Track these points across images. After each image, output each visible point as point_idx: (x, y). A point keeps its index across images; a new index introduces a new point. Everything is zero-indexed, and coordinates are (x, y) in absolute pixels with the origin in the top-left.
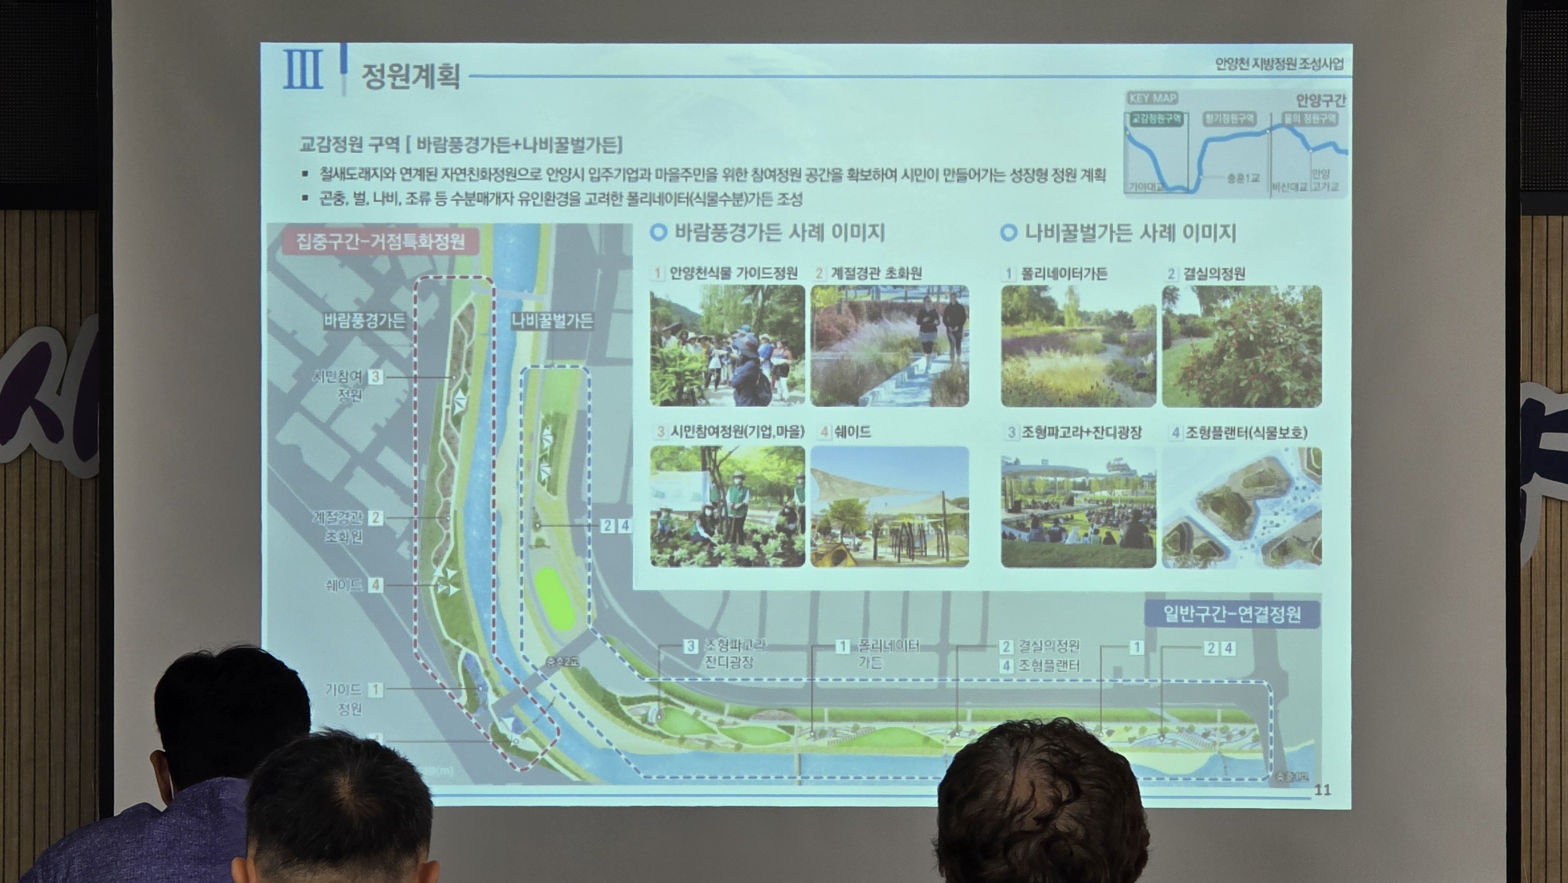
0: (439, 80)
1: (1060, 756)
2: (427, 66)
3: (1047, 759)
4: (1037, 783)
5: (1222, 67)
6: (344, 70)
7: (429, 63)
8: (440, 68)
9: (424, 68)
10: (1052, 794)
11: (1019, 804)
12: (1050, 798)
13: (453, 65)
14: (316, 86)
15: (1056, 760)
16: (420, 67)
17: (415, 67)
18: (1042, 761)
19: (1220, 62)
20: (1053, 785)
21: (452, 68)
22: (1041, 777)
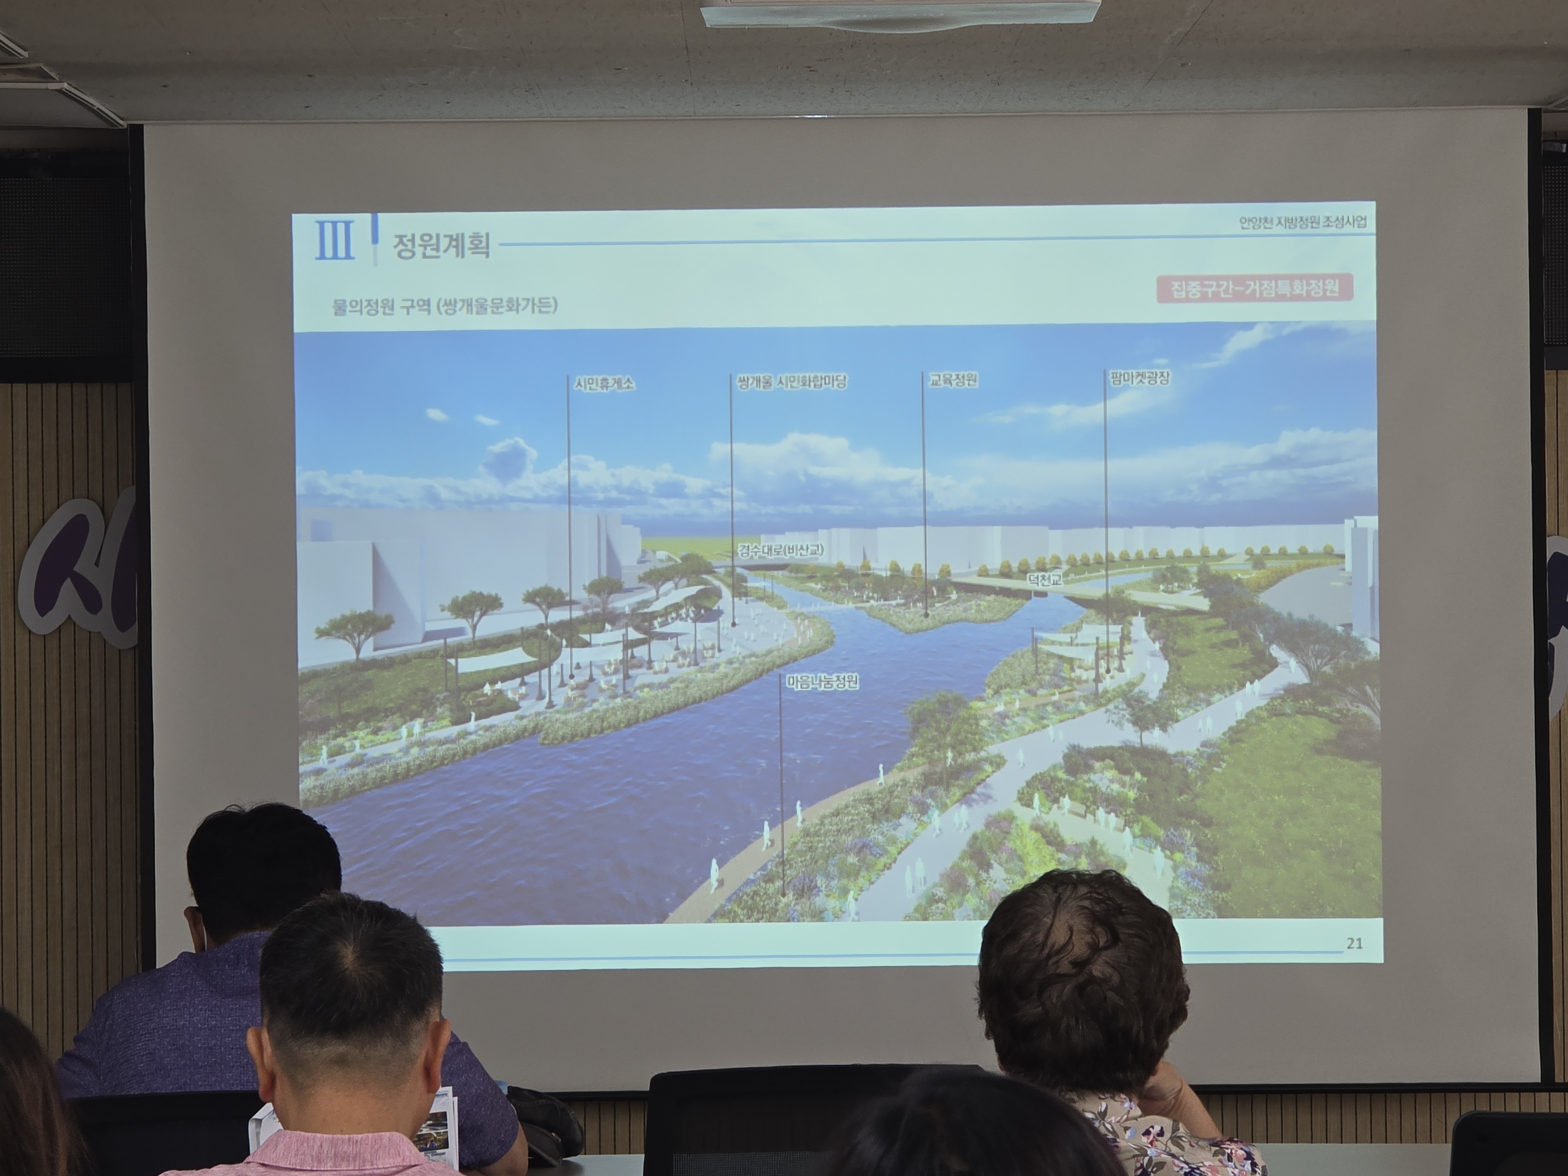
0: (470, 249)
1: (1103, 905)
2: (457, 235)
3: (1090, 907)
4: (1075, 929)
5: (1246, 225)
6: (375, 240)
7: (460, 232)
8: (470, 237)
9: (454, 237)
10: (1090, 940)
11: (1056, 947)
12: (1088, 943)
13: (483, 234)
14: (348, 256)
15: (1097, 908)
16: (451, 237)
17: (446, 236)
18: (1083, 907)
19: (1243, 220)
20: (1092, 931)
21: (482, 237)
22: (1080, 923)
